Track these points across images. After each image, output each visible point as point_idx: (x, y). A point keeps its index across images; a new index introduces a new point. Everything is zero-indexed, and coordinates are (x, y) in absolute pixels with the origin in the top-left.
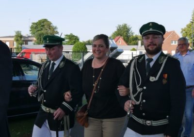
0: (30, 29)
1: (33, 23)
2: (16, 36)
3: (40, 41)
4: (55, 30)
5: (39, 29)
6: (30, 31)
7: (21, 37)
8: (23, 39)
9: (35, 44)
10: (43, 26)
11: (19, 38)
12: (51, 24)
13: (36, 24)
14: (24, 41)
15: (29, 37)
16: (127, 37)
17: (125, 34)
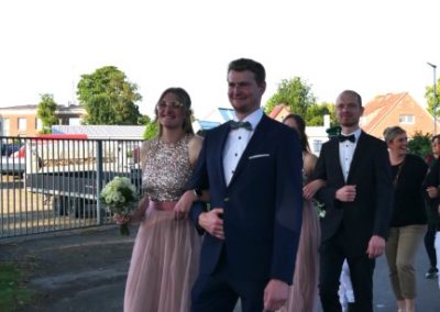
0: (77, 90)
1: (85, 77)
2: (42, 104)
3: (97, 116)
4: (135, 92)
5: (97, 89)
6: (78, 93)
7: (53, 107)
8: (57, 112)
9: (84, 124)
10: (106, 82)
11: (48, 111)
12: (124, 77)
13: (91, 77)
14: (60, 116)
15: (73, 106)
16: (302, 106)
17: (296, 100)
